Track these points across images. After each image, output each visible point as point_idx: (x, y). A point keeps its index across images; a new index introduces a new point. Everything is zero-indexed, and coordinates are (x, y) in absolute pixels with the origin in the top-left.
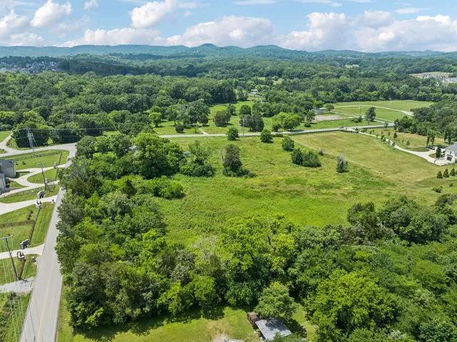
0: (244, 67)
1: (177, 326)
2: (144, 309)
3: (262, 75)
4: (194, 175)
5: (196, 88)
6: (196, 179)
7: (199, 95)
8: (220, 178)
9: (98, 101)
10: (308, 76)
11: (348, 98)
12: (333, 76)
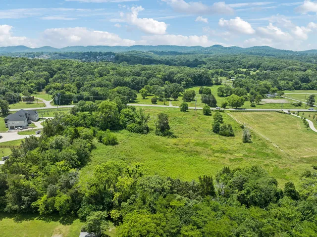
0: (233, 61)
1: (41, 222)
2: (21, 206)
3: (245, 67)
4: (134, 132)
5: (182, 75)
6: (135, 134)
7: (183, 79)
8: (152, 136)
9: (112, 80)
10: (280, 69)
11: (305, 87)
12: (300, 70)
